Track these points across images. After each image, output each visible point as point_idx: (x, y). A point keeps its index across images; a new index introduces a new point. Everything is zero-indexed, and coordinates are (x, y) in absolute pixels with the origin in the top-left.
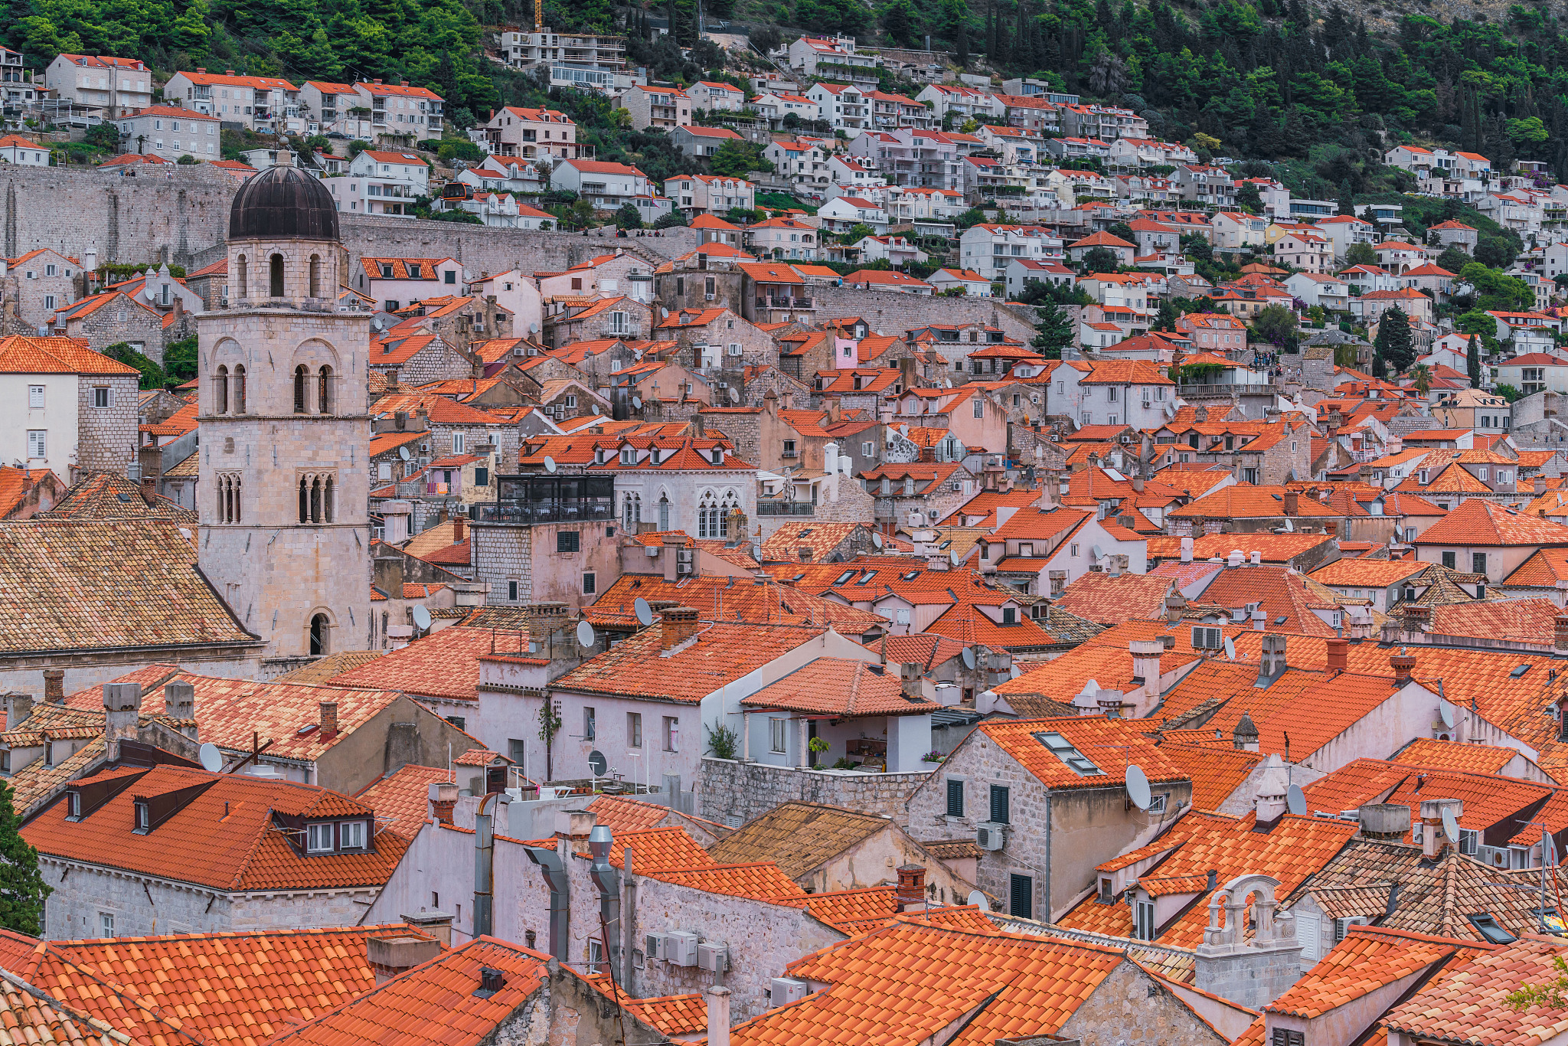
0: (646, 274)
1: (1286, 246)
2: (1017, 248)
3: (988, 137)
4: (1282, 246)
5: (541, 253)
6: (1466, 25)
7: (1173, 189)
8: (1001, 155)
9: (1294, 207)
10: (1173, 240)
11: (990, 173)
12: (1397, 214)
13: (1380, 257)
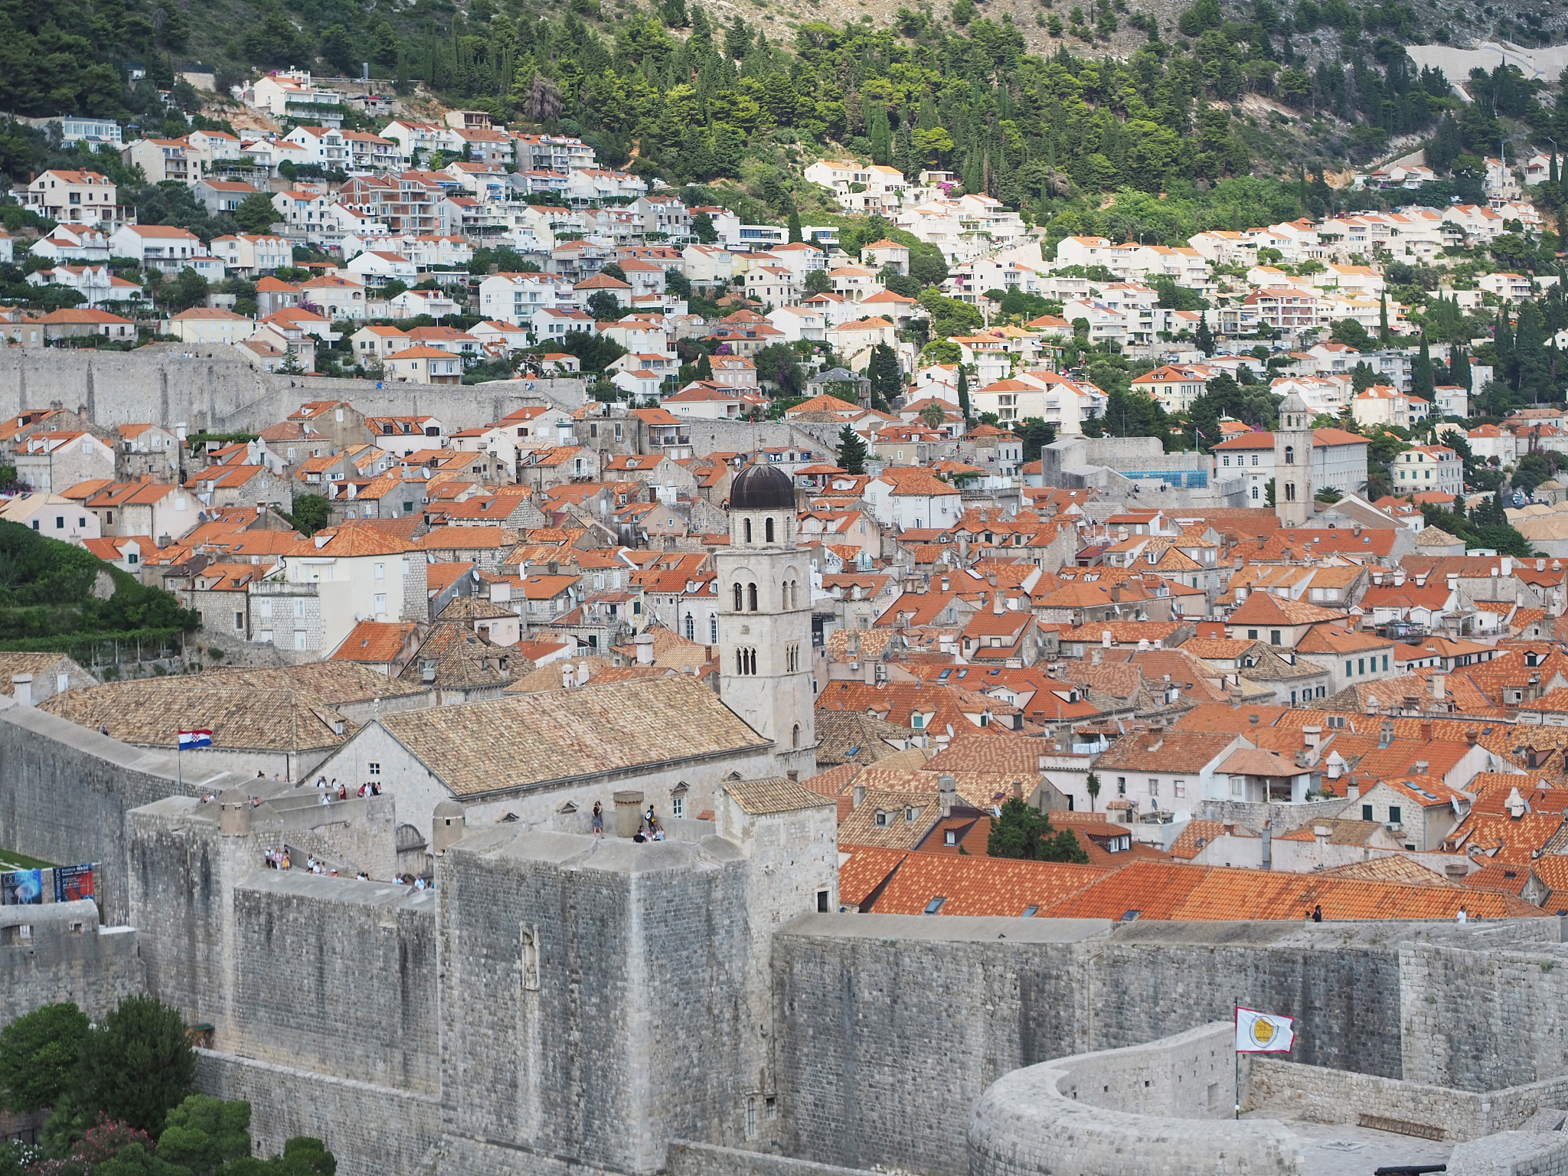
0: (568, 422)
1: (756, 278)
2: (533, 295)
3: (457, 173)
4: (752, 278)
5: (474, 405)
6: (859, 31)
7: (636, 221)
8: (474, 193)
9: (744, 233)
10: (660, 277)
11: (472, 213)
12: (834, 235)
13: (835, 283)
